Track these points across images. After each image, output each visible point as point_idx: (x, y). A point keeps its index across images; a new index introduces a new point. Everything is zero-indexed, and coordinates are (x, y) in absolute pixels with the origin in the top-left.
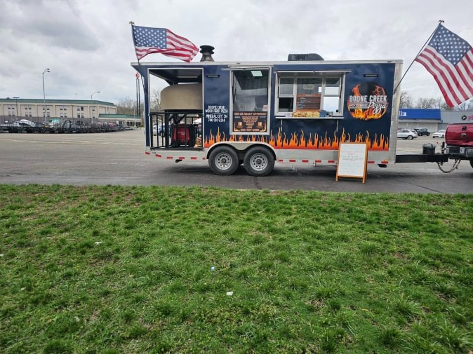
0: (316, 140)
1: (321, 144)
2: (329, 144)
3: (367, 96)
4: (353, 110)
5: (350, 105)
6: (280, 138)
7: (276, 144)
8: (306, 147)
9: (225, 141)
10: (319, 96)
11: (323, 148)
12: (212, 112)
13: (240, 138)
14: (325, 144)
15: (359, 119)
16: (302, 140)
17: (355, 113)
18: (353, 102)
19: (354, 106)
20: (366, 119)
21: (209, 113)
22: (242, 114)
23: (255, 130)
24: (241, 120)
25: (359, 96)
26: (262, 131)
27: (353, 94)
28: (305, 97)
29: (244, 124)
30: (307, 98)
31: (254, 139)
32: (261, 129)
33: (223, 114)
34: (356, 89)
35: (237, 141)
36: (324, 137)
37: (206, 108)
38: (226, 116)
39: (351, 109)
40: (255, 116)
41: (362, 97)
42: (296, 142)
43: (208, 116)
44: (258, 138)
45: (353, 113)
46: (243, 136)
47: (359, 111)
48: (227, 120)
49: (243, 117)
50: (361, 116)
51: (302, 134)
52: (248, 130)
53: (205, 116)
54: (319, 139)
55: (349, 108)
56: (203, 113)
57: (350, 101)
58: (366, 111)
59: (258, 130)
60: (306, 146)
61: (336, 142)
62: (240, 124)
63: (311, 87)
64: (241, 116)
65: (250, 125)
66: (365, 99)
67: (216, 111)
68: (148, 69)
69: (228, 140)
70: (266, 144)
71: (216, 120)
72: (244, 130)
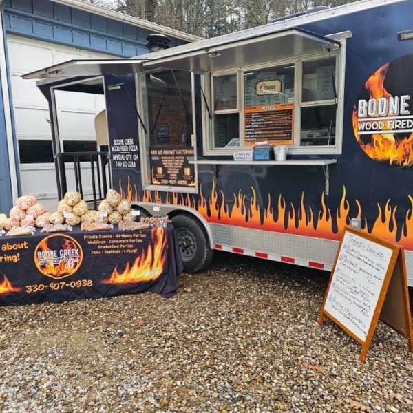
0: (282, 212)
1: (291, 221)
2: (311, 224)
3: (407, 97)
4: (367, 139)
5: (361, 127)
6: (214, 200)
7: (209, 213)
8: (262, 225)
9: (138, 200)
10: (290, 108)
11: (297, 230)
12: (118, 150)
13: (157, 197)
14: (302, 223)
15: (386, 162)
16: (253, 207)
17: (373, 145)
18: (368, 117)
19: (371, 126)
20: (405, 164)
21: (117, 153)
22: (160, 152)
23: (180, 182)
24: (160, 163)
25: (385, 99)
26: (191, 185)
27: (367, 95)
28: (260, 113)
29: (165, 170)
30: (264, 114)
31: (175, 200)
32: (189, 182)
33: (132, 153)
34: (375, 80)
35: (153, 202)
36: (298, 207)
37: (112, 144)
38: (136, 158)
39: (362, 136)
40: (180, 155)
41: (393, 103)
42: (243, 213)
43: (115, 157)
44: (181, 197)
45: (368, 146)
46: (160, 193)
47: (386, 141)
48: (138, 163)
49: (163, 158)
50: (393, 154)
51: (253, 196)
52: (170, 182)
53: (112, 158)
54: (288, 210)
55: (357, 135)
56: (109, 152)
57: (359, 115)
58: (406, 140)
59: (185, 183)
60: (262, 223)
61: (327, 219)
62: (160, 170)
63: (273, 87)
64: (160, 156)
65: (174, 173)
66: (404, 104)
67: (124, 149)
68: (51, 87)
69: (142, 201)
70: (193, 211)
71: (125, 164)
72: (165, 181)
